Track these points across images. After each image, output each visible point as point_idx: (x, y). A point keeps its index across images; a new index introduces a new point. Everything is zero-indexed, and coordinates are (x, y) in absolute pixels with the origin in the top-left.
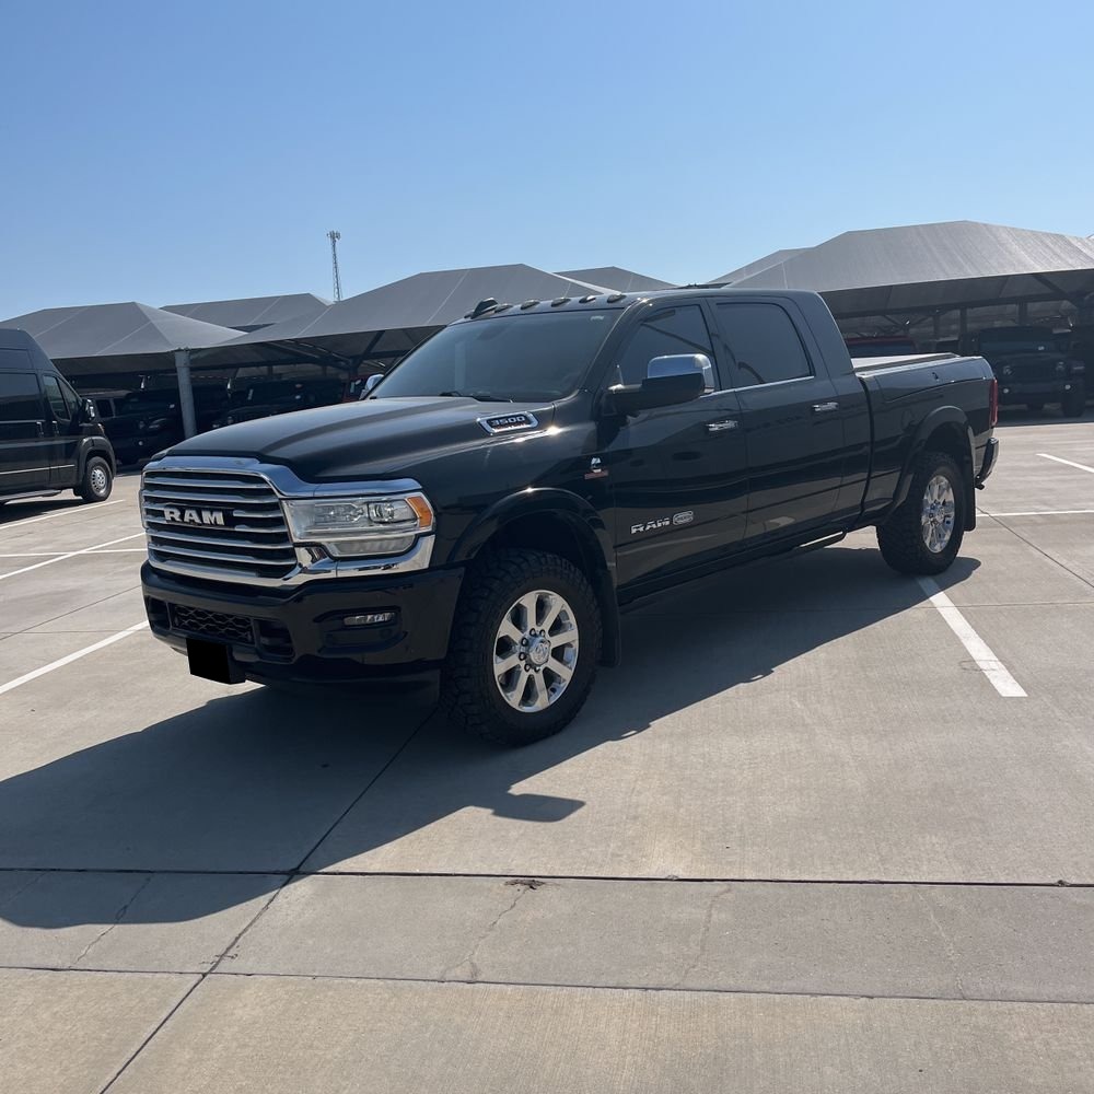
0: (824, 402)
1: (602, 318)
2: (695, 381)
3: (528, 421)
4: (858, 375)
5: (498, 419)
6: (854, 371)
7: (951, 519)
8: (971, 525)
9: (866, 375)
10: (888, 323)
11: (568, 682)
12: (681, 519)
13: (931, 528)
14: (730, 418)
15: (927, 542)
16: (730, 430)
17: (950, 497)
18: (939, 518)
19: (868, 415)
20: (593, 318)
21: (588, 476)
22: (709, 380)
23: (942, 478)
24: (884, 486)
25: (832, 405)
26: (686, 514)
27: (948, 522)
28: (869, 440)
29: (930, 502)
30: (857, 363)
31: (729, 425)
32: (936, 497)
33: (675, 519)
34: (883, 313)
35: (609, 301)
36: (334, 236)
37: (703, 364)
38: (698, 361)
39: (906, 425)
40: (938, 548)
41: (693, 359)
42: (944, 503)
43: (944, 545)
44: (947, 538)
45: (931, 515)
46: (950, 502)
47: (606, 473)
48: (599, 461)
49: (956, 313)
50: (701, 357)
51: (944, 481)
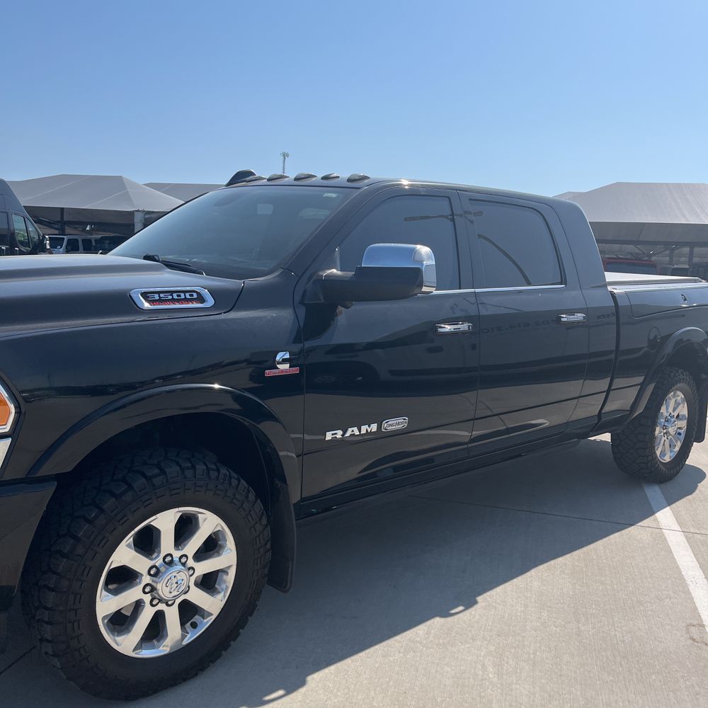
0: (571, 312)
1: (334, 195)
2: (413, 276)
3: (201, 299)
4: (610, 288)
5: (159, 293)
6: (605, 285)
7: (683, 432)
8: (700, 439)
9: (618, 290)
10: (637, 251)
11: (213, 617)
12: (392, 425)
13: (663, 439)
14: (464, 320)
15: (658, 453)
16: (464, 333)
17: (684, 410)
18: (672, 430)
19: (615, 326)
20: (326, 195)
21: (268, 373)
22: (430, 276)
23: (679, 393)
24: (624, 398)
25: (579, 316)
26: (400, 420)
27: (680, 434)
28: (614, 348)
29: (666, 414)
30: (610, 276)
31: (464, 327)
32: (670, 410)
33: (385, 425)
34: (635, 243)
35: (349, 180)
36: (285, 155)
37: (425, 257)
38: (420, 254)
39: (651, 338)
40: (667, 459)
41: (413, 250)
42: (678, 416)
43: (673, 455)
44: (677, 449)
45: (665, 427)
46: (684, 416)
47: (296, 370)
48: (287, 356)
49: (686, 250)
50: (424, 250)
51: (681, 396)
